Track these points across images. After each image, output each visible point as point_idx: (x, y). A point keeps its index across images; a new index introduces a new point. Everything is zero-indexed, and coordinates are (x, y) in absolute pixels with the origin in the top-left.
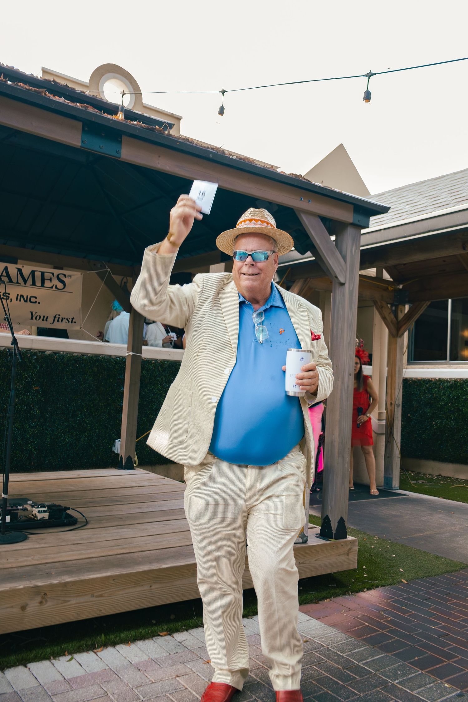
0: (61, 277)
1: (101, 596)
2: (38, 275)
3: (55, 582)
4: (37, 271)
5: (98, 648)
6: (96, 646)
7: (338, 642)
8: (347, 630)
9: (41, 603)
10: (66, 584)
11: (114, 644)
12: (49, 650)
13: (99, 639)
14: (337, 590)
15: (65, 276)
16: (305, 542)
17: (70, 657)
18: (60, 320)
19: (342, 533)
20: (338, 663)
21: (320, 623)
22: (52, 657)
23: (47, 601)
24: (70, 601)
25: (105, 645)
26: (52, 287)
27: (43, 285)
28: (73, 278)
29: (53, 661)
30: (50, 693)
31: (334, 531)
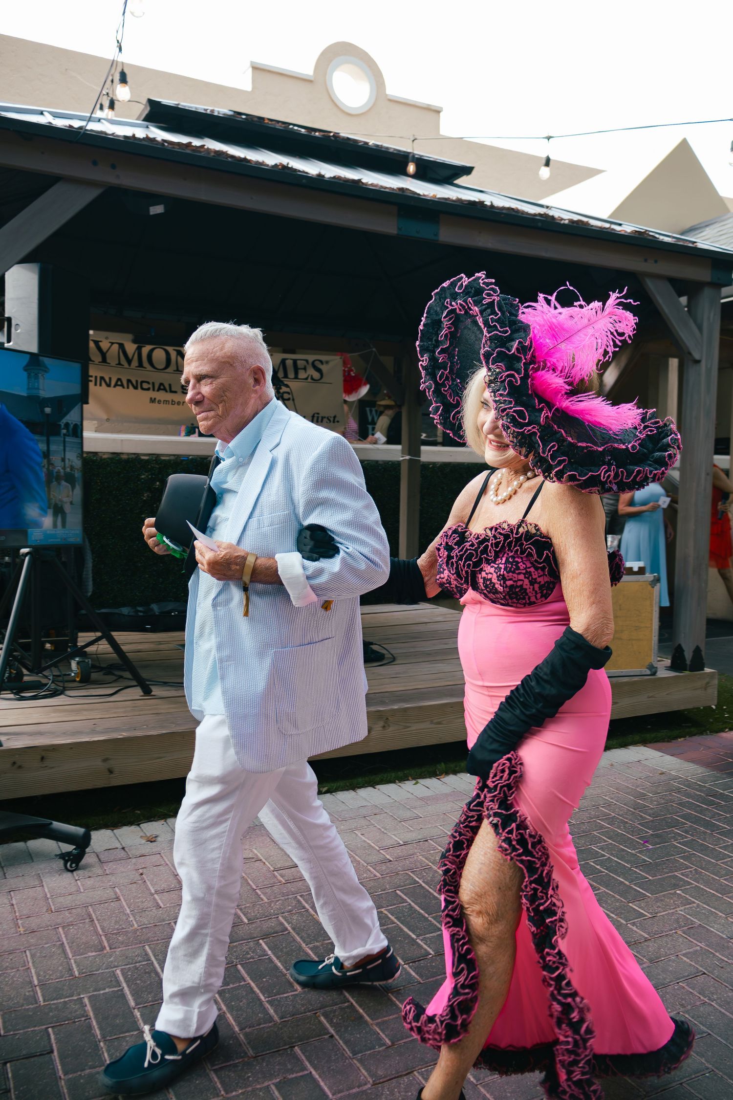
0: (318, 364)
1: (439, 723)
2: (289, 363)
3: (396, 707)
4: (287, 359)
5: (441, 774)
6: (438, 773)
7: (698, 774)
8: (707, 765)
9: (384, 727)
10: (406, 709)
11: (455, 772)
12: (393, 775)
13: (438, 766)
14: (692, 729)
15: (321, 362)
16: (654, 674)
17: (414, 782)
18: (320, 419)
19: (698, 664)
20: (700, 791)
21: (676, 759)
22: (397, 781)
23: (389, 726)
24: (410, 727)
25: (447, 773)
26: (307, 379)
27: (296, 377)
28: (331, 364)
29: (400, 784)
30: (408, 807)
31: (688, 662)
